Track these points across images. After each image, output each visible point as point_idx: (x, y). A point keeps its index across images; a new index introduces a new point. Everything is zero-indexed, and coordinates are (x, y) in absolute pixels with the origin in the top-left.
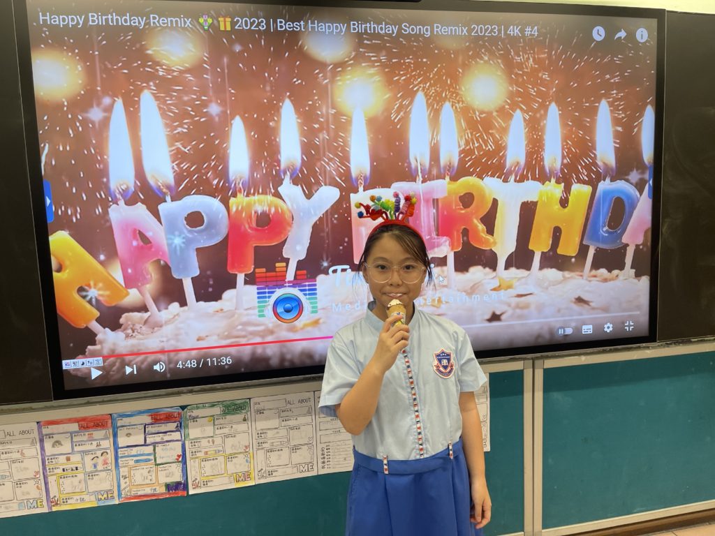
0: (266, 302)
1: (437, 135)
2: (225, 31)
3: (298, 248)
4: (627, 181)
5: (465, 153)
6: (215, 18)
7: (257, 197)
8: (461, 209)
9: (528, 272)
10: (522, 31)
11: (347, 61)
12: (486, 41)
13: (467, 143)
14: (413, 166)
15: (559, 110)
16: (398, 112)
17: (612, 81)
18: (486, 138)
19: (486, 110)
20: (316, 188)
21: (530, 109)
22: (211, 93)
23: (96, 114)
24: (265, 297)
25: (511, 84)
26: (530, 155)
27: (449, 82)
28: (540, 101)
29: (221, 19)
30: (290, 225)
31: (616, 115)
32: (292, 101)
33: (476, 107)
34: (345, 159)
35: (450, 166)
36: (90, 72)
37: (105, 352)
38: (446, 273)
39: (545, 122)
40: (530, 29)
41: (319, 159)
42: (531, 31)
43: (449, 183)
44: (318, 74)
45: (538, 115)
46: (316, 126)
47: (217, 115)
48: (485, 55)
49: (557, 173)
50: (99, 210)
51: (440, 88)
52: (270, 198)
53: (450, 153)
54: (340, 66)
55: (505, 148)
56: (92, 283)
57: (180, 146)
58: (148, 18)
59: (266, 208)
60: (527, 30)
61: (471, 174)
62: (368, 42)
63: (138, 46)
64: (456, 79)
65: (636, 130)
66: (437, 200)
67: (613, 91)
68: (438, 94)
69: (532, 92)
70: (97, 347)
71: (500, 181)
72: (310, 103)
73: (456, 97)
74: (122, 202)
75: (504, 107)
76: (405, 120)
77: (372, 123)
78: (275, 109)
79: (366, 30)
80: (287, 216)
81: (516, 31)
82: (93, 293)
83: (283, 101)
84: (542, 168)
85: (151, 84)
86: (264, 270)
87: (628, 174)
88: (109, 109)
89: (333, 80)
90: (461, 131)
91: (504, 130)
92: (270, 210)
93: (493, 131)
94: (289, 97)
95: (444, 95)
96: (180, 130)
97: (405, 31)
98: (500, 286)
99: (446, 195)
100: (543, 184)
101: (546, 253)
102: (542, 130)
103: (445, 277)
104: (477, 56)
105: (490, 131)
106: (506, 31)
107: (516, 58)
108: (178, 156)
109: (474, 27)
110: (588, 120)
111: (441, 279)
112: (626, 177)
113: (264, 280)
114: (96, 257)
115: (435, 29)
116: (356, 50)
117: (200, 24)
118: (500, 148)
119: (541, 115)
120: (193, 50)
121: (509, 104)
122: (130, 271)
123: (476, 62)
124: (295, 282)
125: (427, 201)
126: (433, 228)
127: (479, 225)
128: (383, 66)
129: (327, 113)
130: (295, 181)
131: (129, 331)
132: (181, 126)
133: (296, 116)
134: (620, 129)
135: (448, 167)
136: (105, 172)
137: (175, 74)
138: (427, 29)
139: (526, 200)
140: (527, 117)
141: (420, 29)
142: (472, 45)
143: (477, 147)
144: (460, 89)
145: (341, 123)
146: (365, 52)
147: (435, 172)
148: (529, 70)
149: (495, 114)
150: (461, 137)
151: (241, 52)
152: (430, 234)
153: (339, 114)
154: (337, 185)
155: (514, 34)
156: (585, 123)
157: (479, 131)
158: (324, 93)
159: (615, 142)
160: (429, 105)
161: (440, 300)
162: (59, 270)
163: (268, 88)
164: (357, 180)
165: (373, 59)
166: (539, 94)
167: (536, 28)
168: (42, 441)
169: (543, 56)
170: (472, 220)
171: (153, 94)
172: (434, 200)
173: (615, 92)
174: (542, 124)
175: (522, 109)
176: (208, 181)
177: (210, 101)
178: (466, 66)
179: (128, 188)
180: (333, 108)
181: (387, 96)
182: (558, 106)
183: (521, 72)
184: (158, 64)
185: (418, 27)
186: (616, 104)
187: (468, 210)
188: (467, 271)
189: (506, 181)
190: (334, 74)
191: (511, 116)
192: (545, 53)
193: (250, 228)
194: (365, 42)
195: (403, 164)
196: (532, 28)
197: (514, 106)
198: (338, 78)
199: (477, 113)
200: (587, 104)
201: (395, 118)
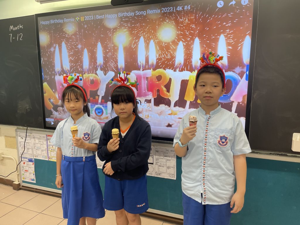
0: (93, 109)
1: (148, 53)
2: (82, 21)
3: (102, 92)
4: (234, 72)
5: (159, 59)
6: (80, 17)
7: (90, 75)
8: (157, 82)
9: (184, 109)
10: (183, 8)
11: (117, 27)
12: (168, 14)
13: (159, 55)
14: (139, 64)
15: (200, 40)
16: (134, 44)
17: (227, 25)
18: (167, 53)
19: (167, 42)
20: (107, 72)
21: (186, 40)
22: (79, 41)
23: (52, 49)
24: (93, 107)
25: (178, 31)
26: (185, 60)
27: (153, 32)
28: (191, 37)
29: (81, 17)
30: (100, 84)
31: (229, 41)
32: (100, 42)
33: (163, 41)
34: (116, 62)
35: (153, 65)
36: (51, 37)
37: (54, 117)
38: (151, 106)
39: (193, 46)
40: (187, 7)
41: (109, 62)
42: (187, 8)
43: (152, 72)
44: (108, 32)
45: (190, 43)
46: (108, 51)
47: (80, 48)
48: (167, 20)
49: (198, 68)
50: (53, 77)
51: (149, 34)
52: (94, 75)
53: (153, 60)
54: (115, 29)
55: (175, 57)
56: (52, 98)
57: (71, 58)
58: (64, 20)
59: (93, 78)
60: (185, 7)
61: (161, 68)
62: (124, 20)
63: (61, 28)
64: (155, 30)
65: (239, 48)
66: (148, 77)
67: (227, 30)
68: (148, 37)
69: (187, 33)
70: (53, 116)
71: (173, 71)
72: (106, 43)
73: (155, 38)
74: (58, 75)
75: (175, 40)
76: (136, 48)
77: (125, 49)
78: (95, 45)
79: (123, 15)
80: (99, 81)
81: (181, 8)
82: (52, 100)
83: (98, 43)
84: (191, 66)
85: (64, 39)
86: (92, 98)
87: (234, 69)
88: (55, 48)
89: (113, 35)
90: (157, 51)
91: (175, 50)
92: (94, 79)
93: (170, 51)
94: (100, 41)
95: (151, 37)
96: (71, 53)
97: (137, 14)
98: (172, 113)
99: (151, 76)
100: (191, 73)
101: (192, 102)
102: (192, 49)
103: (150, 107)
104: (164, 20)
105: (169, 51)
106: (176, 9)
107: (180, 20)
108: (71, 61)
109: (163, 9)
110: (214, 44)
111: (149, 108)
112: (233, 70)
113: (92, 101)
114: (52, 90)
115: (148, 12)
116: (120, 23)
117: (76, 19)
118: (173, 57)
119: (191, 43)
120: (74, 28)
121: (177, 39)
122: (60, 95)
123: (164, 23)
124: (101, 103)
125: (144, 78)
126: (146, 88)
127: (163, 88)
128: (129, 28)
129: (111, 46)
130: (101, 70)
131: (59, 113)
132: (71, 52)
133: (102, 48)
134: (230, 48)
135: (152, 65)
136: (54, 66)
137: (70, 36)
138: (145, 12)
139: (184, 79)
140: (185, 44)
141: (142, 12)
142: (162, 16)
143: (163, 57)
144: (157, 34)
145: (115, 49)
146: (123, 23)
147: (147, 67)
148: (186, 24)
149: (171, 43)
150: (157, 53)
151: (87, 27)
152: (145, 90)
153: (115, 46)
154: (114, 71)
155: (179, 10)
156: (212, 45)
157: (165, 51)
158: (110, 39)
159: (228, 54)
160: (145, 41)
161: (148, 116)
162: (45, 93)
163: (94, 39)
164: (120, 69)
165: (126, 25)
166: (190, 34)
167: (189, 6)
168: (47, 140)
169: (192, 18)
170: (161, 87)
171: (65, 42)
172: (146, 77)
173: (228, 30)
174: (191, 47)
175: (182, 41)
176: (78, 69)
177: (78, 44)
178: (159, 25)
179: (59, 71)
180: (113, 44)
181: (130, 39)
182: (199, 39)
183: (182, 25)
184: (66, 33)
185: (141, 12)
186: (229, 36)
187: (159, 82)
188: (159, 106)
189: (175, 71)
190: (113, 32)
191: (178, 44)
192: (193, 16)
193: (89, 84)
194: (123, 20)
195: (136, 64)
196: (188, 6)
197: (179, 40)
198: (114, 34)
199: (164, 44)
200: (214, 37)
201: (133, 47)
